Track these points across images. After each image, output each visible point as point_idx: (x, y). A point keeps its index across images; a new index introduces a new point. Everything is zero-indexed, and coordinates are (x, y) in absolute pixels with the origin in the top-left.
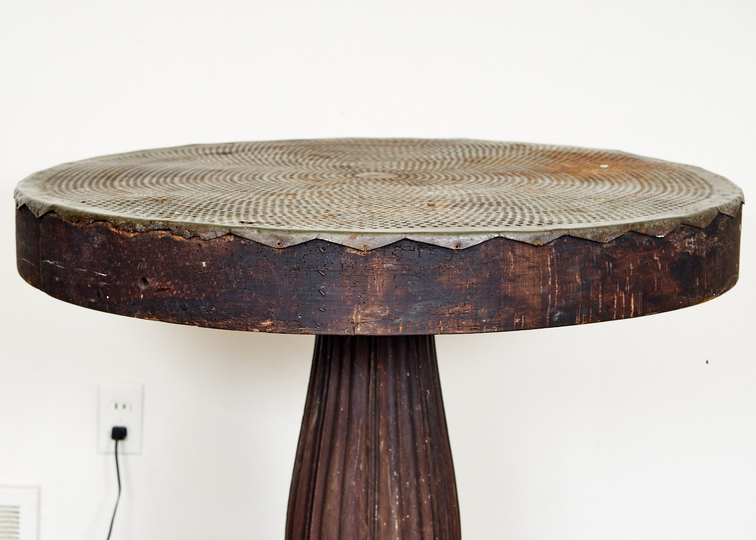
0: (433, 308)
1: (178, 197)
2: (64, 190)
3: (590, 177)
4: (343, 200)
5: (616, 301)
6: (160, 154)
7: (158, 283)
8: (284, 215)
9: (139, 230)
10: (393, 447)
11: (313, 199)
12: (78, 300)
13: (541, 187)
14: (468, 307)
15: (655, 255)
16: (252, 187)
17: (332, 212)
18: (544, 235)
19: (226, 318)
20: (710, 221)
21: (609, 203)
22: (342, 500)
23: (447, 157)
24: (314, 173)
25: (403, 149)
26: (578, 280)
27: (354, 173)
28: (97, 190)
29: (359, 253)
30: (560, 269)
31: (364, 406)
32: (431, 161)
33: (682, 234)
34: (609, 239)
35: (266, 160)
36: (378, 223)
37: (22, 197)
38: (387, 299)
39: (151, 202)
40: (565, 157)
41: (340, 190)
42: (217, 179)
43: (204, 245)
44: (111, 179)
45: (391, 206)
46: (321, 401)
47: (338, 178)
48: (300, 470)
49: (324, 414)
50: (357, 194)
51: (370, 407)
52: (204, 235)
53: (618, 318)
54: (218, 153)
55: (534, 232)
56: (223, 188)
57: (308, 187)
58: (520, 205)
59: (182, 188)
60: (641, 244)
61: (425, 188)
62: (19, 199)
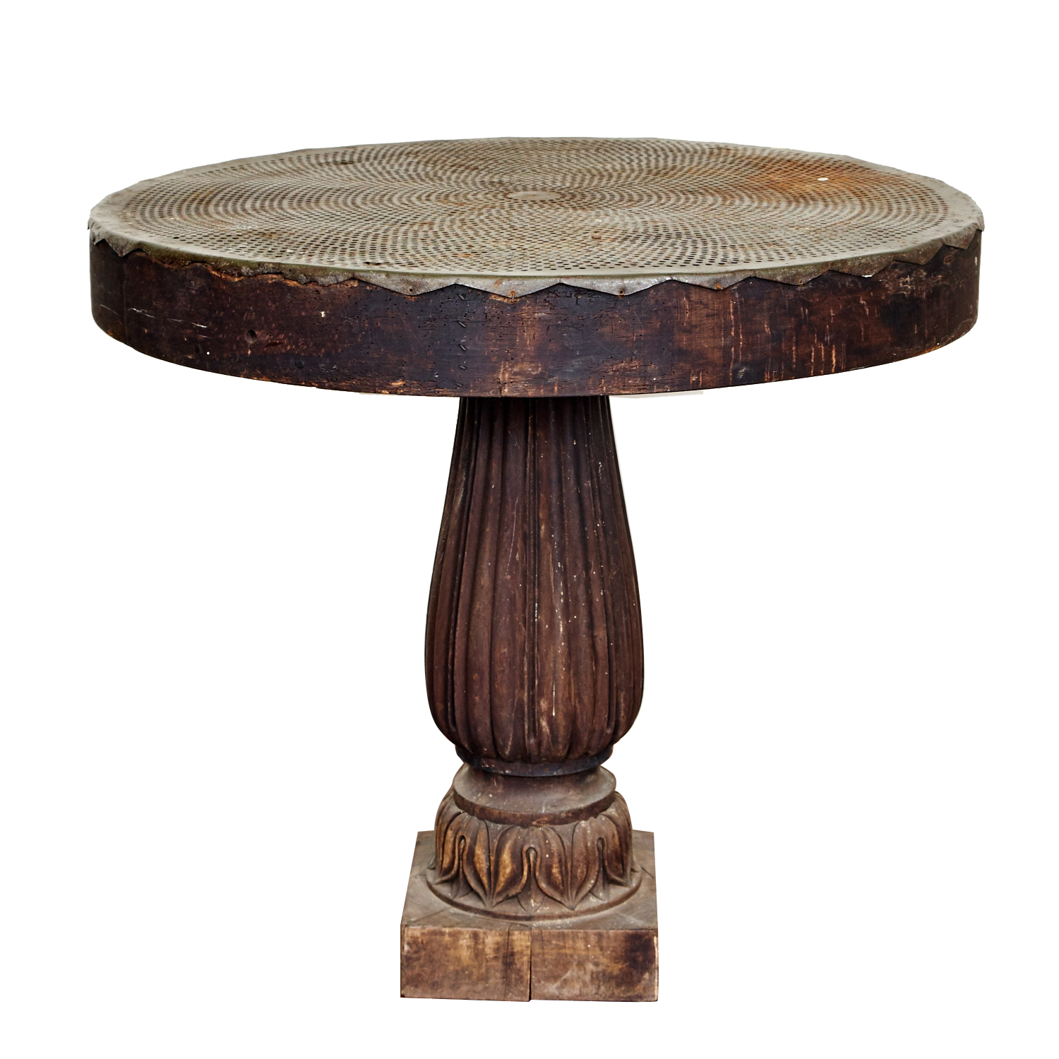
0: (594, 364)
1: (290, 228)
2: (149, 219)
3: (802, 196)
4: (490, 231)
5: (813, 354)
6: (261, 164)
7: (268, 336)
8: (418, 252)
9: (245, 274)
10: (556, 533)
11: (453, 230)
12: (172, 356)
13: (736, 211)
14: (635, 363)
15: (861, 298)
16: (380, 213)
17: (476, 248)
18: (725, 277)
19: (350, 378)
20: (931, 256)
21: (813, 233)
22: (494, 597)
23: (627, 167)
24: (457, 192)
25: (573, 154)
26: (767, 330)
27: (507, 192)
28: (189, 219)
29: (506, 301)
30: (745, 317)
31: (520, 482)
32: (605, 173)
33: (896, 273)
34: (804, 280)
35: (397, 172)
36: (529, 263)
37: (100, 230)
38: (540, 354)
39: (257, 237)
40: (776, 167)
41: (487, 217)
42: (336, 202)
43: (323, 292)
44: (204, 202)
45: (548, 240)
46: (467, 476)
47: (485, 200)
48: (442, 562)
49: (471, 493)
50: (508, 223)
51: (528, 484)
52: (322, 280)
53: (817, 374)
54: (336, 163)
55: (714, 274)
56: (343, 215)
57: (449, 212)
58: (704, 237)
59: (293, 215)
60: (844, 285)
61: (593, 213)
62: (96, 233)
